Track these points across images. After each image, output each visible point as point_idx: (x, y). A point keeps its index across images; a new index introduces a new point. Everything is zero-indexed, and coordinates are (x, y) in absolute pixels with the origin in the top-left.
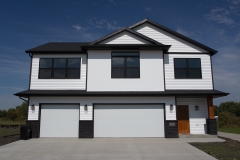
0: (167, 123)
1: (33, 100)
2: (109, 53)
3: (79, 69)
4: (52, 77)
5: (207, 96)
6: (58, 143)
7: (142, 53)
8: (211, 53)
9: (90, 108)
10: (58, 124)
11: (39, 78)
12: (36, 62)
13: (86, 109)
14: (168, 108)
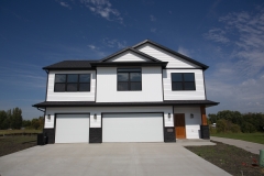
0: (165, 129)
1: (49, 110)
2: (115, 69)
3: (89, 83)
4: (66, 90)
5: (201, 106)
6: (71, 148)
7: (143, 69)
8: (204, 68)
9: (99, 117)
10: (71, 131)
11: (55, 91)
12: (52, 78)
13: (95, 118)
14: (166, 116)
